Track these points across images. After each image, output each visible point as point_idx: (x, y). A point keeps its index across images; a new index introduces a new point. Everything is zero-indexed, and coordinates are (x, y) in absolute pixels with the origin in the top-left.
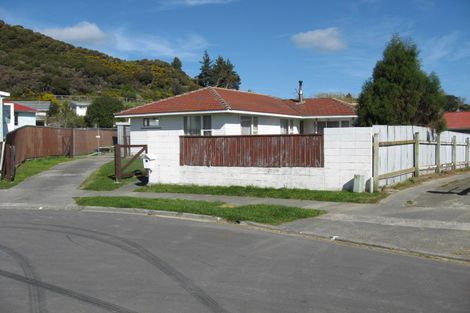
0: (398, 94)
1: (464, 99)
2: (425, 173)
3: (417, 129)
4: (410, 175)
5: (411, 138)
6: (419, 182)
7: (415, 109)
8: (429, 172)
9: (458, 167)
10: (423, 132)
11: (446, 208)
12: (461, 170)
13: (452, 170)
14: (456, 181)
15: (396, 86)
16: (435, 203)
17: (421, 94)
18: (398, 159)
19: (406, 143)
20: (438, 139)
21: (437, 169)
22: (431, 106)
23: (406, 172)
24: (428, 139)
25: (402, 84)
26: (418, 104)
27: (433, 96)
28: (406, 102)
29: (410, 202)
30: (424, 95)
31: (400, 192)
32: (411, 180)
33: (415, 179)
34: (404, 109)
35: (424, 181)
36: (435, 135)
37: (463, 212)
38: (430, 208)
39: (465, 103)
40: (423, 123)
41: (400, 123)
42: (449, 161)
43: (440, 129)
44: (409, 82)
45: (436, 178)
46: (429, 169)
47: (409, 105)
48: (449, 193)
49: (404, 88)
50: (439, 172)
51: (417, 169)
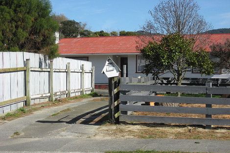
0: (8, 17)
1: (85, 25)
2: (37, 101)
3: (28, 55)
4: (21, 105)
5: (21, 65)
6: (30, 112)
7: (26, 34)
8: (42, 101)
9: (72, 95)
10: (34, 58)
11: (52, 138)
12: (76, 98)
13: (67, 97)
14: (68, 110)
15: (6, 9)
16: (42, 133)
17: (33, 19)
18: (7, 87)
19: (16, 70)
20: (50, 66)
21: (50, 97)
22: (43, 31)
23: (16, 102)
24: (40, 66)
25: (13, 7)
26: (29, 29)
27: (44, 21)
28: (17, 27)
29: (17, 133)
30: (36, 20)
31: (8, 123)
32: (22, 110)
33: (26, 109)
34: (15, 34)
35: (36, 110)
36: (48, 62)
37: (68, 141)
38: (37, 139)
39: (86, 29)
40: (36, 49)
41: (9, 49)
42: (63, 88)
43: (52, 55)
44: (20, 6)
45: (49, 106)
46: (42, 98)
47: (20, 30)
48: (59, 122)
49: (15, 11)
50: (53, 100)
51: (28, 98)
